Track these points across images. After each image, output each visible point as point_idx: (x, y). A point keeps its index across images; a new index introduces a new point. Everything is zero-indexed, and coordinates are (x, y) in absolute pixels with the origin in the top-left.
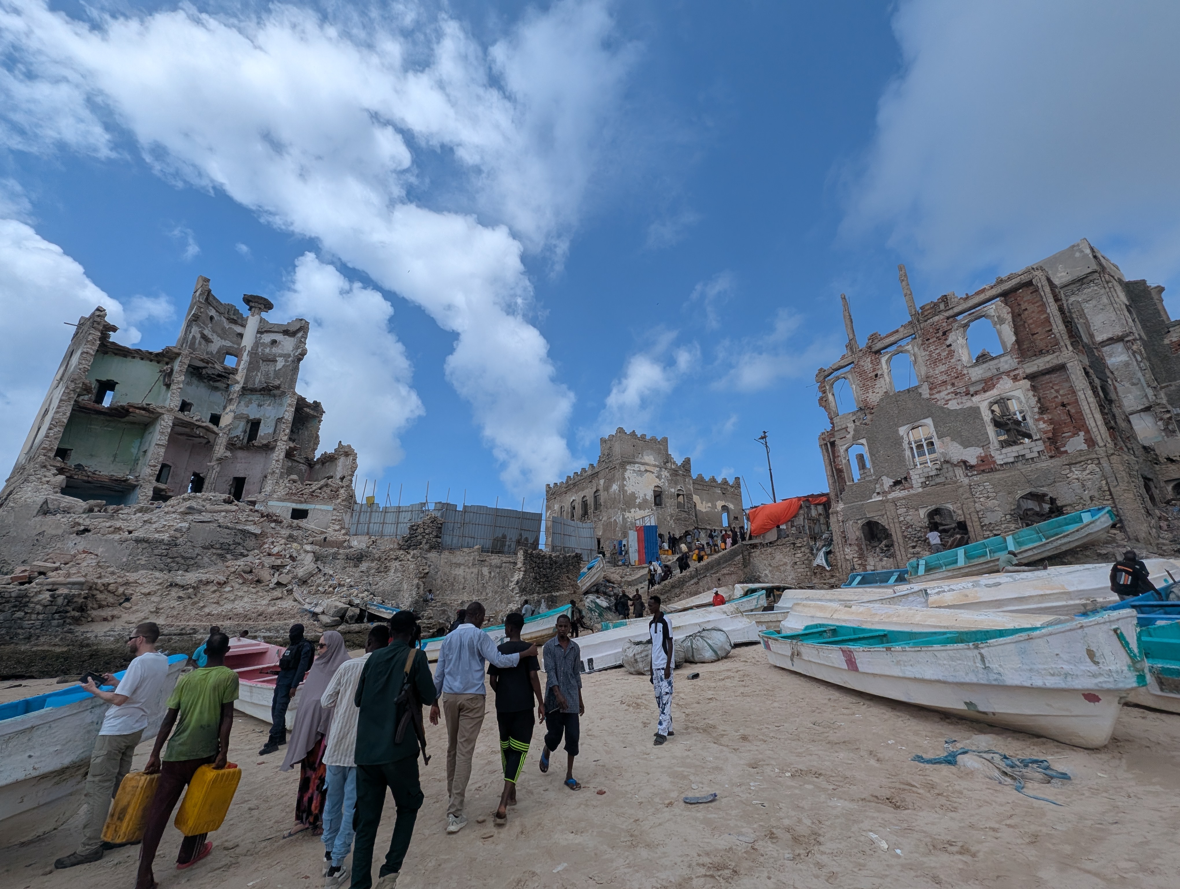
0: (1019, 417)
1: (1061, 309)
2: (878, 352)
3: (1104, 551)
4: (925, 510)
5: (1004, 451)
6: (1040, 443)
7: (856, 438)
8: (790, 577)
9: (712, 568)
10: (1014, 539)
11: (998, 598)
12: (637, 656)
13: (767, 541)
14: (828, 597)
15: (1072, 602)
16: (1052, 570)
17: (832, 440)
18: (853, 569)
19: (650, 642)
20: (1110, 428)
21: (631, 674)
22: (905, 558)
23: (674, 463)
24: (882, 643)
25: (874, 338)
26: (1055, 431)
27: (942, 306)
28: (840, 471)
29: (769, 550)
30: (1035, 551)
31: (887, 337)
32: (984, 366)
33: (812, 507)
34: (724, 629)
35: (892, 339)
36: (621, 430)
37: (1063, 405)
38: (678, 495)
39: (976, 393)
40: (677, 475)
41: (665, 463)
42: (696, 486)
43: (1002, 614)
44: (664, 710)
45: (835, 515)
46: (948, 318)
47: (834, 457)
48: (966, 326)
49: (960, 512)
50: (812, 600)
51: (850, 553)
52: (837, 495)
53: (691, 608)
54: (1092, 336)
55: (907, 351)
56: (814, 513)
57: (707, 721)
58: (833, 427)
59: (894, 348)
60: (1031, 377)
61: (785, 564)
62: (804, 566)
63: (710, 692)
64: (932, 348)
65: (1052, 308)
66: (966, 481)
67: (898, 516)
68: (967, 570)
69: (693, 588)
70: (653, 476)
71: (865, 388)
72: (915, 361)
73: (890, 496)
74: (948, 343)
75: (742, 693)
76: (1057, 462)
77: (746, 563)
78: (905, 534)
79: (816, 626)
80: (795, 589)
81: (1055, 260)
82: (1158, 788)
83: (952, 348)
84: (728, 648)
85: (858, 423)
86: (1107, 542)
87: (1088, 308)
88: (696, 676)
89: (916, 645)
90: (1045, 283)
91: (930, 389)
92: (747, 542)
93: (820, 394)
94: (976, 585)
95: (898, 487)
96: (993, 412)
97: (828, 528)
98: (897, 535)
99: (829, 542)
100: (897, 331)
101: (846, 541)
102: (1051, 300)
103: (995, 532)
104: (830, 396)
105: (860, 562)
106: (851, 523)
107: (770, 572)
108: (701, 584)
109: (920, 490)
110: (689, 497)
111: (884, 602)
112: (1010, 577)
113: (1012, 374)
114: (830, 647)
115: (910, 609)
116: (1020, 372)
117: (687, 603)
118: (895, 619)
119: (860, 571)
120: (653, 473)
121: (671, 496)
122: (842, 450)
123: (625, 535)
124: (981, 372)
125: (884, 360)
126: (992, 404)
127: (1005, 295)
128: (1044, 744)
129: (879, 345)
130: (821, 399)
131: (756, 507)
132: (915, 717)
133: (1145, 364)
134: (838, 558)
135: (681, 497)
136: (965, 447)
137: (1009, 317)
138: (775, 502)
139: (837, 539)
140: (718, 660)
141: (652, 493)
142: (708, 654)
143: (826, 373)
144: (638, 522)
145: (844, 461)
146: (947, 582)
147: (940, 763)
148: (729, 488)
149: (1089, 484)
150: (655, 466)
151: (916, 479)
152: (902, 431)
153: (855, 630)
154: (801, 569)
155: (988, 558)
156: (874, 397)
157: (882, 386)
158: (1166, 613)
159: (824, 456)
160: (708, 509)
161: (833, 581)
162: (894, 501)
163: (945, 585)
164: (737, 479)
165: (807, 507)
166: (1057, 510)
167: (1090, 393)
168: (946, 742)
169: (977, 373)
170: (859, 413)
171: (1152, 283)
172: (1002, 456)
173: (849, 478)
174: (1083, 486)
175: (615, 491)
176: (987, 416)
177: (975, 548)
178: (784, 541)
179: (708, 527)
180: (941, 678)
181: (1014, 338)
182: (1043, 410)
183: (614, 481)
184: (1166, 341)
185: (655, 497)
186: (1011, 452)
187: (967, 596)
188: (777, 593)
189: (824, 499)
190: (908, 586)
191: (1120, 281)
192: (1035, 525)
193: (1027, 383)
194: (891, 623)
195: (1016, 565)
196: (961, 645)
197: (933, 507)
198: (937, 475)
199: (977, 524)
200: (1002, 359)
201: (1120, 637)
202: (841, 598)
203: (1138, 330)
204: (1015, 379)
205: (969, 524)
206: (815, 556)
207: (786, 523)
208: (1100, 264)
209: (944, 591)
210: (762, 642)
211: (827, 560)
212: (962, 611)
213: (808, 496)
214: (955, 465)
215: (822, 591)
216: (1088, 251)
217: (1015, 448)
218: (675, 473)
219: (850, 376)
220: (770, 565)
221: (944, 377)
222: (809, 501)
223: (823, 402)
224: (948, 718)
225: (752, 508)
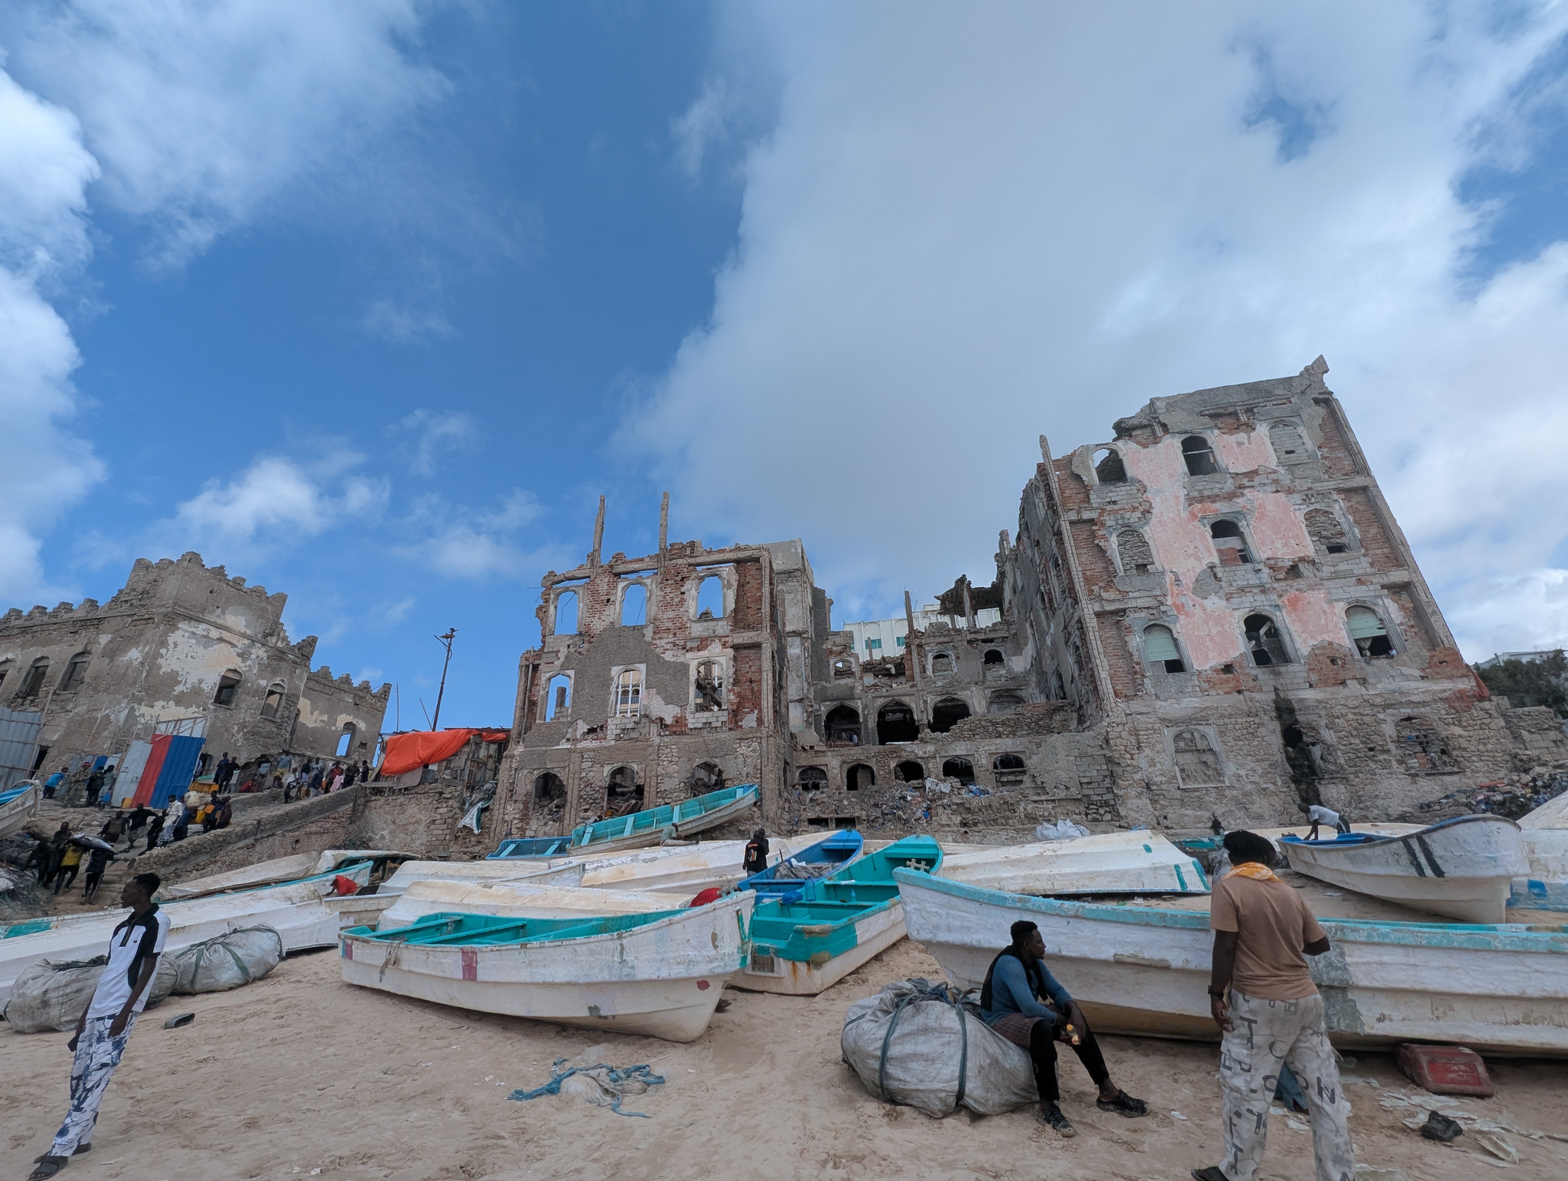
0: (716, 683)
1: (771, 593)
2: (618, 575)
3: (743, 828)
4: (610, 767)
5: (697, 715)
6: (726, 713)
7: (564, 667)
8: (420, 840)
9: (291, 821)
10: (681, 809)
11: (651, 875)
12: (50, 995)
13: (402, 786)
14: (465, 873)
15: (708, 880)
16: (704, 845)
17: (536, 662)
18: (510, 834)
19: (100, 961)
20: (775, 712)
21: (20, 1032)
22: (573, 823)
23: (285, 639)
24: (517, 937)
25: (618, 557)
26: (739, 705)
27: (688, 551)
28: (533, 704)
29: (401, 799)
30: (694, 824)
31: (631, 562)
32: (705, 624)
33: (484, 745)
34: (277, 928)
35: (636, 566)
36: (193, 558)
37: (751, 682)
38: (271, 693)
39: (691, 649)
40: (281, 659)
41: (266, 636)
42: (312, 684)
43: (649, 894)
44: (81, 1102)
45: (509, 760)
46: (690, 565)
47: (532, 684)
48: (702, 579)
49: (642, 774)
50: (442, 877)
51: (512, 811)
52: (519, 734)
53: (222, 891)
54: (784, 625)
55: (645, 585)
56: (482, 753)
57: (181, 1106)
58: (543, 647)
59: (633, 577)
60: (736, 648)
61: (418, 822)
62: (445, 826)
63: (207, 1048)
64: (668, 590)
65: (766, 589)
66: (657, 740)
67: (582, 770)
68: (630, 842)
69: (241, 855)
70: (233, 652)
71: (593, 610)
72: (649, 599)
73: (579, 746)
74: (683, 590)
75: (273, 1040)
76: (733, 734)
77: (355, 816)
78: (582, 793)
79: (436, 917)
80: (421, 859)
81: (779, 547)
82: (731, 1074)
83: (685, 596)
84: (273, 959)
85: (572, 650)
86: (748, 819)
87: (788, 597)
88: (187, 1020)
89: (557, 937)
90: (768, 565)
91: (654, 633)
92: (370, 784)
93: (541, 602)
94: (635, 859)
95: (591, 736)
96: (699, 672)
97: (495, 775)
98: (572, 796)
99: (490, 795)
100: (643, 560)
101: (511, 796)
102: (767, 582)
103: (667, 801)
104: (552, 608)
105: (520, 825)
106: (525, 772)
107: (391, 833)
108: (258, 847)
109: (613, 743)
110: (292, 699)
111: (534, 880)
112: (667, 851)
113: (724, 640)
114: (448, 947)
115: (561, 889)
116: (729, 639)
117: (218, 882)
118: (540, 903)
119: (516, 837)
120: (233, 645)
121: (258, 692)
122: (544, 677)
123: (121, 747)
124: (700, 629)
125: (621, 585)
126: (700, 664)
127: (738, 562)
128: (651, 1044)
129: (621, 568)
130: (540, 608)
131: (402, 733)
132: (527, 1036)
133: (808, 661)
134: (495, 818)
135: (277, 696)
136: (667, 703)
137: (735, 584)
138: (434, 729)
139: (502, 792)
140: (246, 983)
141: (218, 680)
142: (229, 974)
143: (556, 579)
144: (162, 727)
145: (542, 692)
146: (609, 855)
147: (541, 1095)
148: (368, 697)
149: (749, 760)
150: (243, 635)
151: (612, 730)
152: (615, 671)
153: (487, 920)
154: (439, 831)
155: (654, 829)
156: (598, 625)
157: (611, 614)
158: (771, 891)
159: (520, 680)
160: (319, 725)
161: (477, 849)
162: (582, 752)
163: (605, 858)
164: (387, 688)
165: (476, 744)
166: (720, 784)
167: (771, 675)
168: (555, 1064)
169: (697, 629)
170: (577, 639)
171: (828, 595)
172: (695, 720)
173: (541, 713)
174: (745, 762)
175: (130, 662)
176: (693, 676)
177: (645, 817)
178: (428, 787)
179: (308, 753)
180: (573, 979)
181: (733, 606)
182: (736, 682)
183: (137, 645)
184: (824, 647)
185: (221, 689)
186: (704, 716)
187: (623, 872)
188: (390, 865)
189: (501, 736)
190: (566, 860)
191: (811, 584)
192: (701, 796)
193: (730, 652)
194: (534, 908)
195: (674, 838)
196: (606, 936)
197: (619, 765)
198: (633, 729)
199: (653, 789)
200: (720, 623)
201: (740, 919)
202: (482, 873)
203: (811, 632)
204: (724, 645)
205: (646, 789)
206: (464, 812)
207: (440, 761)
208: (804, 565)
209: (602, 867)
210: (341, 946)
211: (478, 820)
212: (614, 891)
213: (483, 730)
214: (653, 722)
215: (459, 865)
216: (800, 550)
217: (707, 714)
218: (279, 655)
219: (581, 592)
220: (394, 822)
221: (669, 625)
222: (481, 735)
223: (542, 612)
224: (564, 1030)
225: (397, 733)
